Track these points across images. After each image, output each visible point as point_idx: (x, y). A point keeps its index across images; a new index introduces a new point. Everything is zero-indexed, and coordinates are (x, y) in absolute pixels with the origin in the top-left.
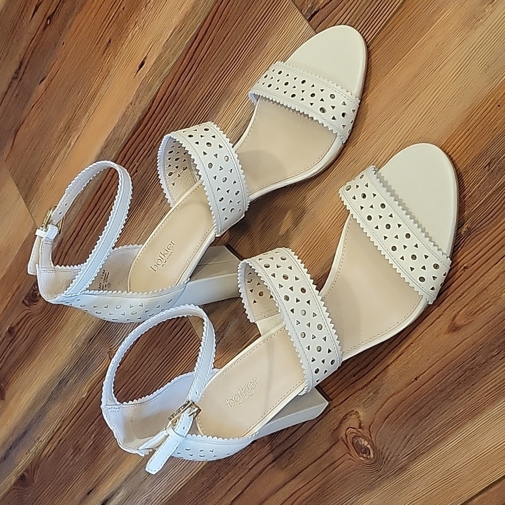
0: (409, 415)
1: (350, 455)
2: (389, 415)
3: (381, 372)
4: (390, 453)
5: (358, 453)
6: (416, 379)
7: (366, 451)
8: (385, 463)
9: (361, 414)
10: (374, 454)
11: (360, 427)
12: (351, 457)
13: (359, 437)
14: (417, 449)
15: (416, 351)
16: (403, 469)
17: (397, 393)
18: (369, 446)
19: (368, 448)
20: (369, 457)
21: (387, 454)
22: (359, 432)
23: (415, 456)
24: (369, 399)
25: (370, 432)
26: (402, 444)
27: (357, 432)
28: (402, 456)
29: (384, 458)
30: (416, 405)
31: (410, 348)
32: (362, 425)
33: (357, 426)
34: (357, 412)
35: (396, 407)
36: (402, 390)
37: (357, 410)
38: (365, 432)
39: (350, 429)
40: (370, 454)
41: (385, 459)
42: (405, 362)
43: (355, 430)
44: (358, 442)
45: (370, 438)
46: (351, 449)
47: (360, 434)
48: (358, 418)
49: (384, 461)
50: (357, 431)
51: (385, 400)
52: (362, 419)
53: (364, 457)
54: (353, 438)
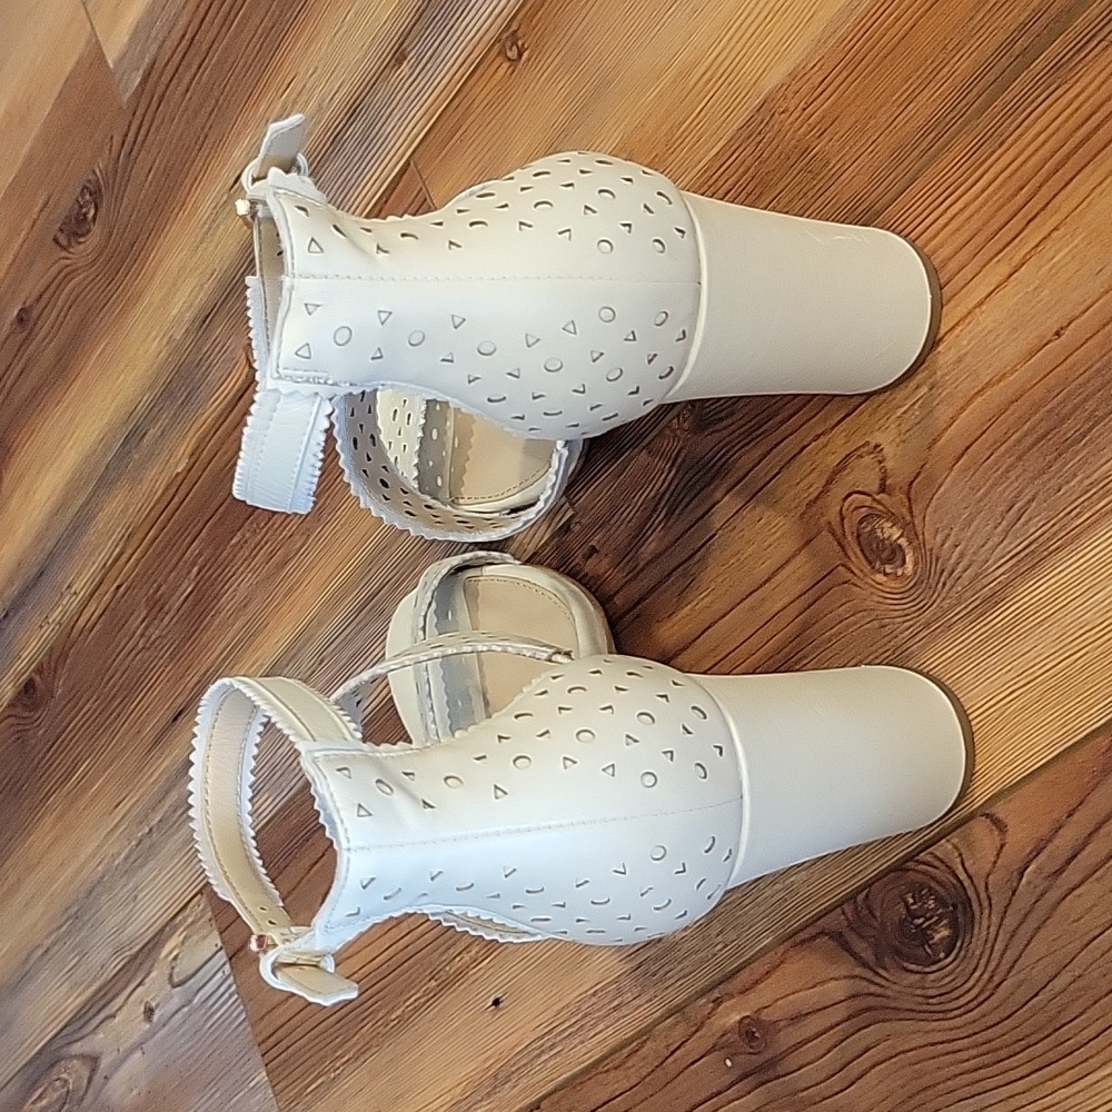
0: (1030, 440)
1: (849, 569)
2: (968, 448)
3: (957, 324)
4: (962, 555)
5: (870, 563)
6: (1058, 334)
7: (894, 554)
8: (944, 584)
9: (888, 450)
10: (916, 564)
11: (883, 489)
12: (850, 576)
13: (878, 516)
14: (1041, 540)
15: (1068, 249)
16: (993, 600)
17: (999, 381)
18: (903, 541)
19: (900, 546)
20: (900, 573)
21: (952, 561)
22: (879, 502)
23: (1033, 560)
24: (916, 406)
25: (909, 499)
26: (1000, 528)
27: (874, 505)
28: (995, 563)
29: (943, 571)
30: (1050, 411)
31: (1049, 243)
32: (888, 482)
33: (875, 487)
34: (877, 446)
35: (993, 420)
36: (1013, 370)
37: (878, 441)
38: (894, 502)
39: (855, 496)
40: (904, 562)
41: (945, 574)
42: (1032, 287)
43: (868, 501)
44: (873, 530)
45: (908, 518)
46: (851, 554)
47: (880, 507)
48: (880, 462)
49: (942, 580)
50: (874, 500)
51: (962, 402)
52: (889, 464)
53: (886, 574)
54: (861, 522)
